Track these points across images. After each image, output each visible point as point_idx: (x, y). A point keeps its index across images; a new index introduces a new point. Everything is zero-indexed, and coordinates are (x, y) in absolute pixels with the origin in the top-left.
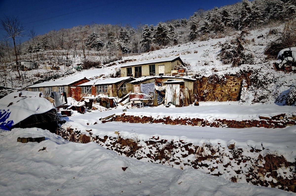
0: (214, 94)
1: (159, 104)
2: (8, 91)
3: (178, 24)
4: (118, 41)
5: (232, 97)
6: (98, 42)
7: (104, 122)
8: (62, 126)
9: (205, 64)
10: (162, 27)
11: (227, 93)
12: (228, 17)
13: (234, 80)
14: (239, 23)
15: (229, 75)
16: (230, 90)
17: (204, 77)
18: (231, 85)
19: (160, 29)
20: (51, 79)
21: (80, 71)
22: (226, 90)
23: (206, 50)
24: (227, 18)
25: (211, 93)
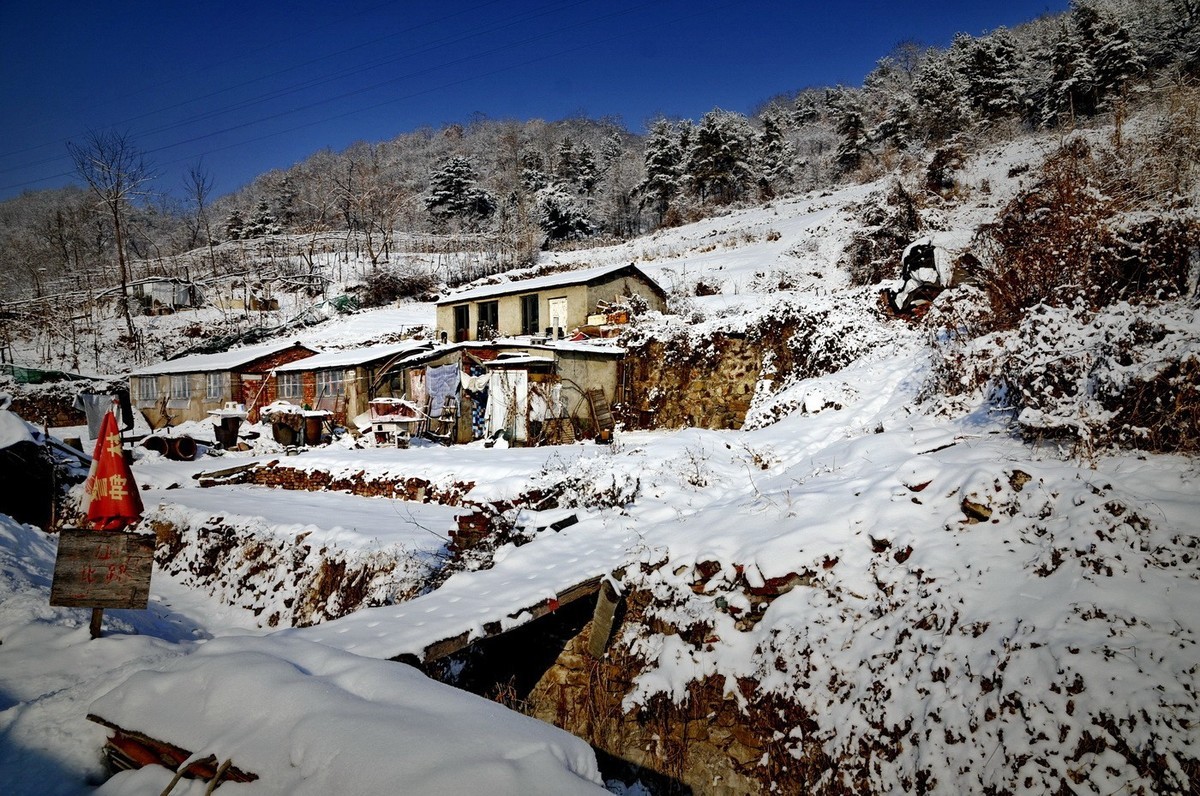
0: (683, 402)
1: (477, 436)
2: (78, 385)
3: (811, 109)
4: (553, 190)
5: (735, 415)
6: (473, 194)
7: (205, 484)
8: (71, 491)
9: (782, 286)
10: (717, 131)
11: (722, 401)
12: (994, 78)
13: (743, 352)
14: (1046, 99)
15: (724, 334)
16: (731, 388)
17: (652, 341)
18: (734, 373)
19: (710, 140)
20: (235, 345)
21: (350, 313)
22: (719, 390)
23: (814, 228)
24: (992, 81)
25: (673, 398)
